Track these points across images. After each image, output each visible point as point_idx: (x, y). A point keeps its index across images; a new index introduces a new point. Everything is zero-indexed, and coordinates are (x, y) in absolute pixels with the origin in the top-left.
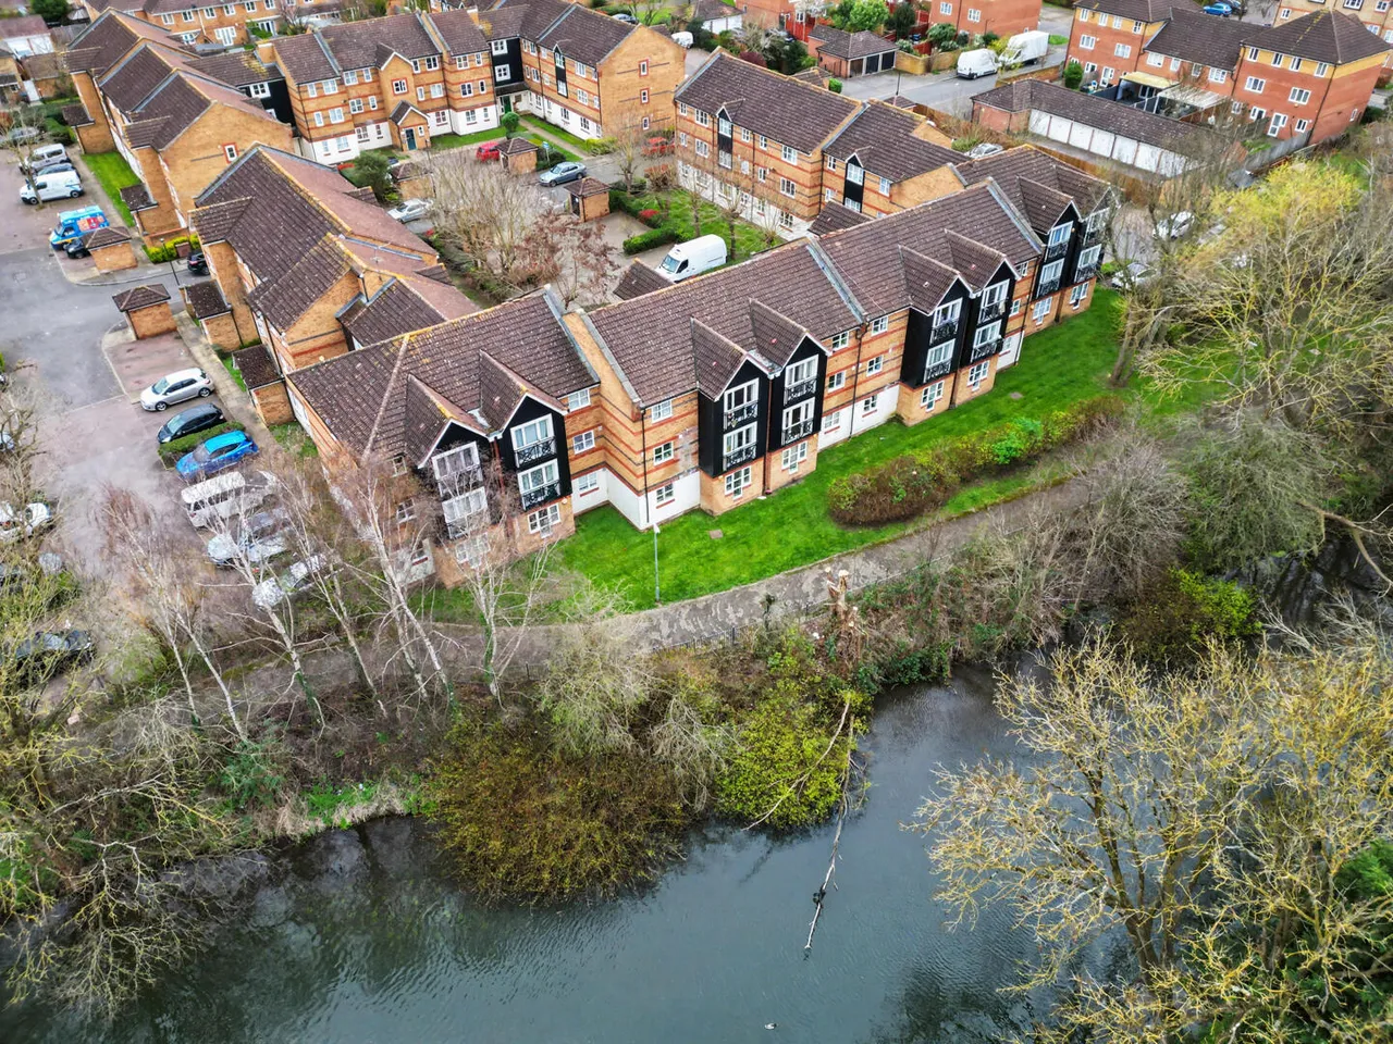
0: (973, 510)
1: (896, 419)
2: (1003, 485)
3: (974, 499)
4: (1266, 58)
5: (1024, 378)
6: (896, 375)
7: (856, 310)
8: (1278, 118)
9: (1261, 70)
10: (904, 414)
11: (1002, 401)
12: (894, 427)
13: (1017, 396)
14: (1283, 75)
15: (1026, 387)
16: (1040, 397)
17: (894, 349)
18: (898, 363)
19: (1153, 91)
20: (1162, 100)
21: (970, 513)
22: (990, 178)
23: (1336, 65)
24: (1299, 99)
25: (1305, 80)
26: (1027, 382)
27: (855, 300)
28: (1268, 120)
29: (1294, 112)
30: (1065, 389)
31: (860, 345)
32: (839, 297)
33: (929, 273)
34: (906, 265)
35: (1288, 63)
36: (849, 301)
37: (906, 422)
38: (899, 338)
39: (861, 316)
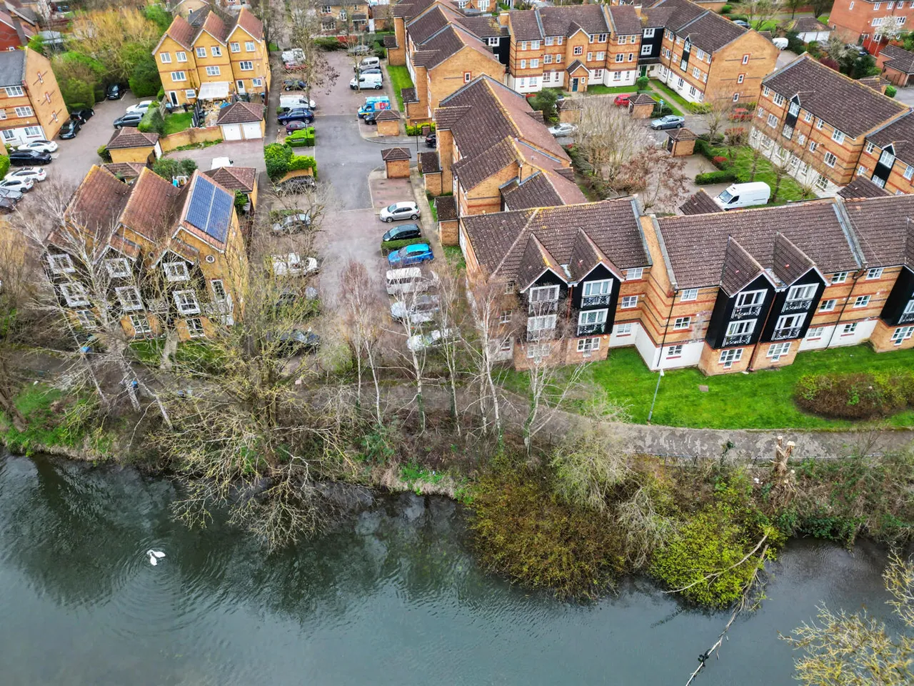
0: (911, 429)
1: (868, 344)
6: (878, 312)
7: (859, 258)
10: (875, 342)
12: (864, 351)
17: (882, 293)
18: (882, 304)
21: (908, 430)
27: (860, 251)
31: (854, 284)
32: (848, 246)
34: (909, 234)
36: (855, 250)
37: (875, 348)
38: (889, 286)
39: (861, 263)
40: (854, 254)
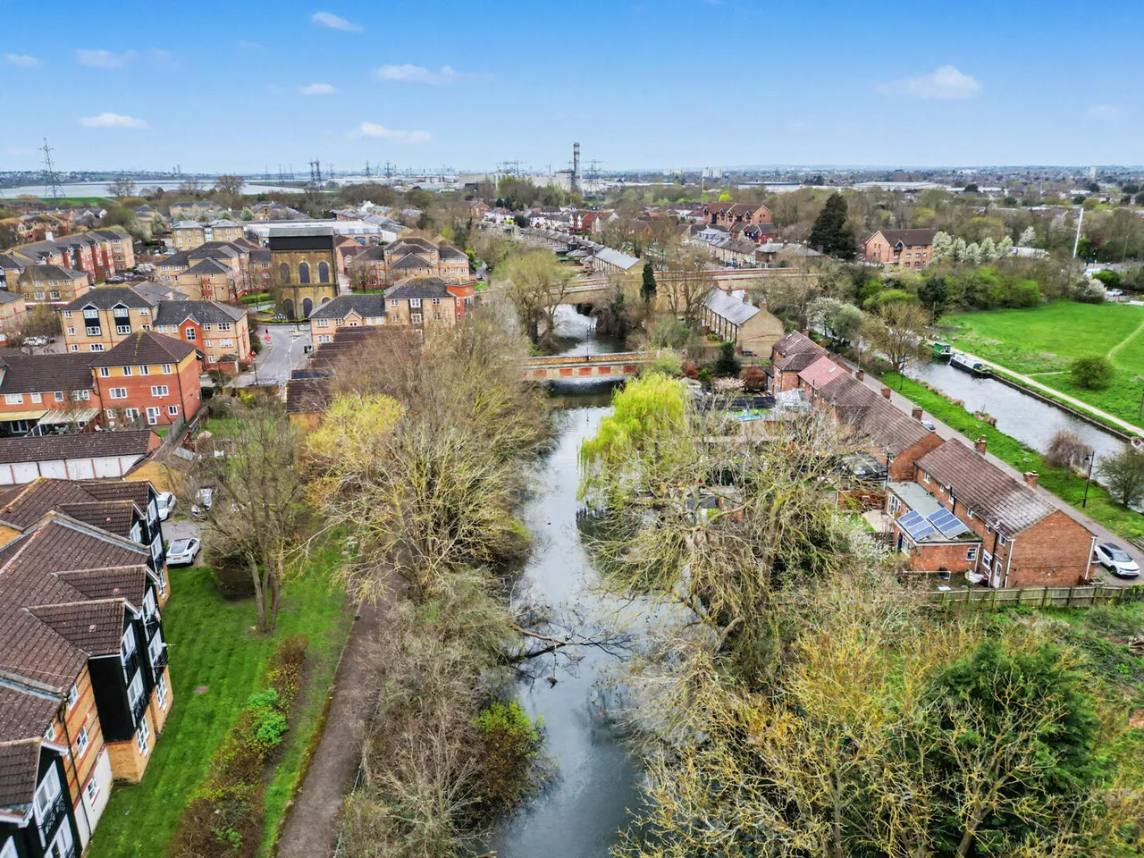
0: (290, 803)
1: (119, 784)
2: (287, 763)
3: (278, 793)
4: (117, 372)
5: (188, 672)
6: (100, 739)
7: (44, 692)
8: (151, 410)
9: (117, 382)
10: (125, 773)
11: (193, 702)
12: (124, 795)
13: (201, 690)
14: (136, 382)
15: (200, 678)
16: (223, 678)
17: (90, 712)
18: (97, 725)
19: (33, 423)
20: (43, 426)
21: (290, 810)
22: (52, 512)
23: (176, 364)
24: (160, 393)
25: (158, 380)
26: (196, 674)
27: (34, 683)
28: (144, 414)
29: (161, 403)
30: (234, 658)
31: (65, 727)
32: (12, 692)
33: (88, 615)
34: (48, 623)
35: (136, 371)
36: (29, 687)
37: (132, 780)
38: (90, 698)
39: (54, 694)
40: (32, 693)
